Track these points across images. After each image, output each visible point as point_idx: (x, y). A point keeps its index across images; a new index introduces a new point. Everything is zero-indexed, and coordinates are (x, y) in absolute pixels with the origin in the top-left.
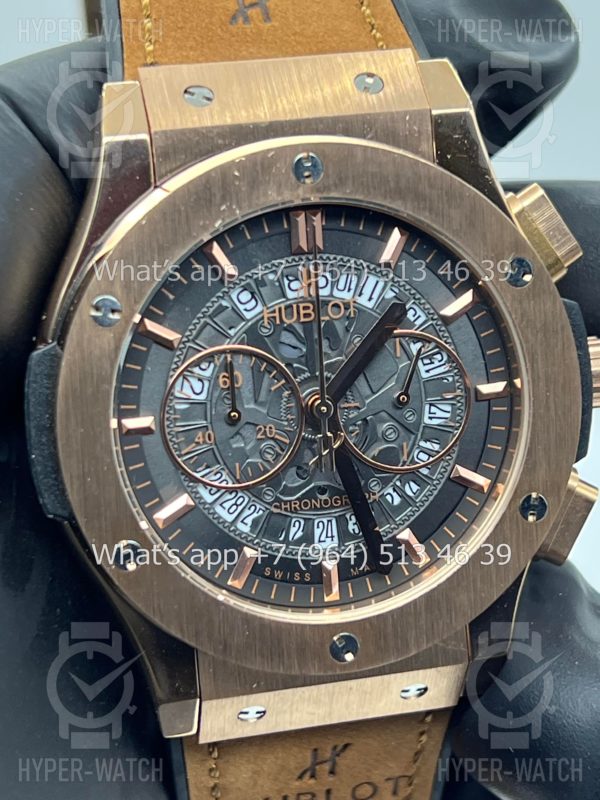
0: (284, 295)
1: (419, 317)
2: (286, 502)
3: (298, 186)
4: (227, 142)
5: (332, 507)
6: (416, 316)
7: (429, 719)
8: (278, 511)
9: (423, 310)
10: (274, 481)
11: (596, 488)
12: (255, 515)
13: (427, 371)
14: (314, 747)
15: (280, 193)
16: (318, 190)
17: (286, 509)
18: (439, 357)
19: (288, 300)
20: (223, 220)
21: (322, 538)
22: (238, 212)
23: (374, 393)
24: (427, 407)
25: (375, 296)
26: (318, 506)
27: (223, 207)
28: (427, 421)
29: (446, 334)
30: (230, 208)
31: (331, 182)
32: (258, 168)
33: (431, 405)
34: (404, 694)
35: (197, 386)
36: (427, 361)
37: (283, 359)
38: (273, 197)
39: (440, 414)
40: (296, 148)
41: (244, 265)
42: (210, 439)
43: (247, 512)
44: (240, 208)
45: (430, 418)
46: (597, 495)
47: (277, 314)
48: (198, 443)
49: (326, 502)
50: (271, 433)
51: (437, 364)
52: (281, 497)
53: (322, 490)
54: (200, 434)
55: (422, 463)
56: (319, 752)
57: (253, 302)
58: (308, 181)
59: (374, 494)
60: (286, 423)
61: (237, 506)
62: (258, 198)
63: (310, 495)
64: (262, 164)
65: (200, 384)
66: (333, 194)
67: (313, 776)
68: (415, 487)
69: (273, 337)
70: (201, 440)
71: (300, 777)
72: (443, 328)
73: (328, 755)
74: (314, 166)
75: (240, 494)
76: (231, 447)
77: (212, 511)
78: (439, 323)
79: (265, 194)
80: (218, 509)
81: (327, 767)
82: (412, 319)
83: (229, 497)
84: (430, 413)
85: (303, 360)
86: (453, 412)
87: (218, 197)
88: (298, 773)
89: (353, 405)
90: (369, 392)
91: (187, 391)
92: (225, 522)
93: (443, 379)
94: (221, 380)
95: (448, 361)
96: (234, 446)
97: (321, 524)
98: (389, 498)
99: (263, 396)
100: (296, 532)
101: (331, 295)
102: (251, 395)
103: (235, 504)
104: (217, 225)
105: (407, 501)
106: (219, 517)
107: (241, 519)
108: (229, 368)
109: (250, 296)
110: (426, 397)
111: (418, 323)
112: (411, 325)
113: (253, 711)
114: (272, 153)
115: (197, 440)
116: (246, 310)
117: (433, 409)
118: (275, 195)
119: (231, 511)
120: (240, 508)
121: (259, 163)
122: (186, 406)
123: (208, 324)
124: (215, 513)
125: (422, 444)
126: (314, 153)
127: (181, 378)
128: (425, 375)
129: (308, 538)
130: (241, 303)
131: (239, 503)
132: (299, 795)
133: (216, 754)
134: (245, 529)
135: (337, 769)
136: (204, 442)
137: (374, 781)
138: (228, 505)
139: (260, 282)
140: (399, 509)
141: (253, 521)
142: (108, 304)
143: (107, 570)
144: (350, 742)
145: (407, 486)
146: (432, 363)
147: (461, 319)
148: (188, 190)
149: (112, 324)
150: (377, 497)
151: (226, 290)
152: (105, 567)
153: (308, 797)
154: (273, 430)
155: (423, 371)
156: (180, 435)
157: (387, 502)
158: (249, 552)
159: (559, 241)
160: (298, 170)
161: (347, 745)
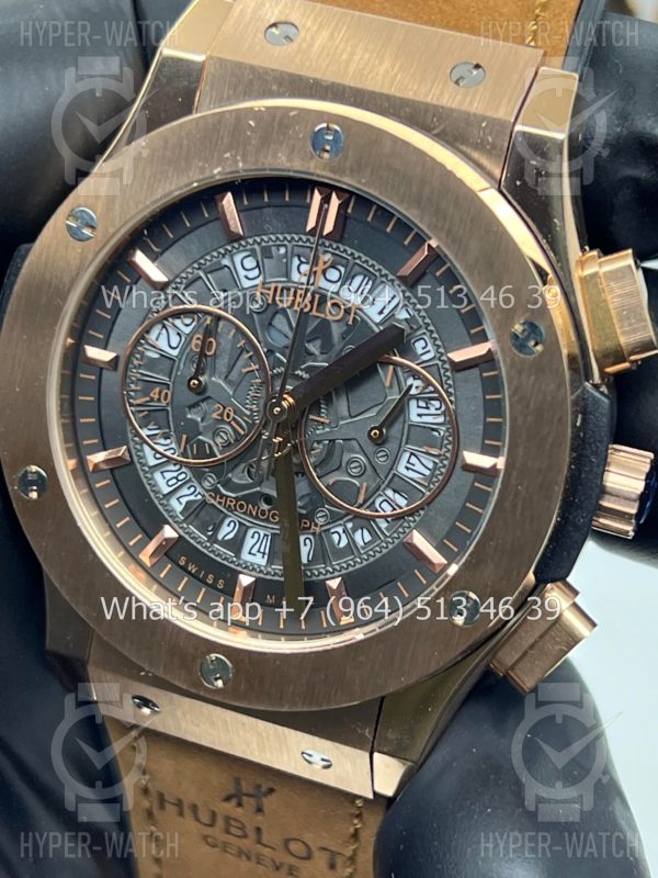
0: (287, 274)
1: (429, 351)
2: (222, 496)
3: (312, 158)
5: (267, 520)
6: (424, 348)
8: (212, 501)
9: (434, 345)
10: (218, 468)
12: (192, 498)
13: (420, 415)
15: (290, 159)
16: (332, 171)
17: (220, 503)
18: (437, 404)
19: (290, 281)
20: (223, 168)
21: (254, 551)
22: (241, 164)
23: (351, 417)
24: (407, 455)
25: (386, 312)
26: (254, 513)
27: (228, 155)
28: (401, 469)
29: (450, 382)
30: (234, 157)
31: (348, 165)
32: (278, 124)
33: (412, 454)
34: (307, 757)
35: (175, 340)
36: (422, 404)
37: (266, 344)
38: (283, 162)
39: (419, 467)
40: (321, 115)
41: (254, 228)
42: (166, 399)
43: (185, 491)
44: (244, 161)
45: (407, 468)
47: (271, 292)
48: (152, 400)
49: (263, 513)
50: (228, 417)
51: (432, 411)
52: (222, 489)
53: (268, 499)
54: (157, 390)
55: (382, 513)
56: (242, 783)
57: (256, 272)
58: (326, 155)
59: (316, 525)
60: (248, 413)
61: (178, 480)
62: (266, 157)
63: (251, 499)
64: (280, 124)
65: (178, 338)
66: (346, 179)
68: (368, 537)
69: (264, 316)
70: (156, 397)
71: (228, 799)
72: (448, 374)
73: (252, 789)
74: (336, 141)
75: (184, 470)
76: (185, 417)
77: (149, 476)
78: (447, 366)
79: (275, 155)
80: (158, 476)
81: (253, 802)
82: (420, 351)
83: (172, 468)
84: (408, 462)
85: (288, 351)
86: (433, 471)
87: (226, 140)
89: (322, 420)
90: (346, 414)
91: (162, 344)
92: (159, 492)
93: (433, 430)
94: (194, 341)
95: (444, 414)
96: (189, 416)
97: (256, 535)
98: (336, 537)
99: (234, 375)
100: (227, 531)
101: (337, 293)
102: (224, 370)
103: (176, 478)
104: (216, 172)
105: (351, 548)
106: (156, 485)
107: (178, 495)
108: (209, 332)
109: (255, 264)
110: (407, 443)
111: (425, 358)
112: (414, 357)
114: (294, 113)
115: (152, 395)
116: (246, 277)
117: (413, 460)
118: (284, 159)
119: (170, 483)
120: (180, 483)
121: (277, 119)
122: (157, 356)
123: (200, 278)
124: (152, 479)
125: (390, 493)
126: (338, 125)
127: (160, 326)
128: (414, 418)
129: (236, 545)
130: (244, 268)
131: (180, 477)
134: (178, 508)
135: (265, 810)
136: (159, 400)
137: (309, 843)
138: (169, 476)
139: (266, 252)
140: (340, 553)
141: (187, 503)
142: (86, 217)
143: (10, 489)
144: (275, 787)
145: (360, 531)
146: (427, 408)
147: (472, 371)
148: (197, 124)
149: (83, 239)
150: (318, 530)
151: (229, 248)
152: (8, 485)
153: (239, 825)
154: (232, 414)
155: (414, 412)
156: (140, 383)
157: (331, 541)
158: (169, 532)
159: (630, 325)
160: (317, 141)
161: (271, 791)
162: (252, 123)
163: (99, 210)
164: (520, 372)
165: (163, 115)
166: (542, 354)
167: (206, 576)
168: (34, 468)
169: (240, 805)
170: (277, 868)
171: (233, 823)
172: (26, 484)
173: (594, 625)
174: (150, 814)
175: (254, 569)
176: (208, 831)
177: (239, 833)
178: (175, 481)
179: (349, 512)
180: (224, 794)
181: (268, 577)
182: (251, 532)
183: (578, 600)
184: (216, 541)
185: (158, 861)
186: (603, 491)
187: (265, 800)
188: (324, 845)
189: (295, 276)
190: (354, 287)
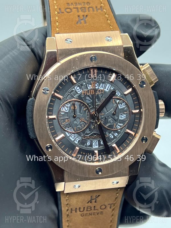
0: (87, 88)
2: (86, 137)
3: (91, 63)
4: (75, 52)
6: (118, 94)
7: (119, 190)
8: (84, 139)
9: (120, 92)
10: (84, 131)
11: (160, 136)
12: (79, 139)
13: (121, 107)
14: (91, 195)
16: (96, 64)
17: (86, 138)
18: (123, 103)
19: (88, 89)
20: (74, 70)
21: (95, 145)
23: (108, 112)
24: (120, 115)
25: (109, 89)
26: (94, 138)
28: (120, 118)
29: (125, 98)
30: (75, 67)
31: (99, 62)
32: (82, 58)
33: (121, 115)
34: (113, 183)
35: (66, 109)
36: (120, 104)
37: (86, 103)
38: (85, 65)
39: (123, 117)
40: (91, 54)
43: (77, 139)
44: (77, 68)
45: (121, 118)
46: (160, 137)
47: (85, 92)
48: (66, 122)
49: (96, 137)
51: (123, 105)
52: (85, 135)
53: (95, 134)
55: (119, 129)
56: (93, 197)
57: (80, 89)
58: (93, 62)
60: (87, 118)
63: (92, 135)
64: (83, 58)
65: (67, 108)
66: (99, 65)
67: (91, 203)
68: (117, 134)
69: (85, 98)
70: (67, 121)
71: (88, 203)
73: (94, 197)
74: (95, 58)
75: (76, 134)
76: (74, 123)
78: (124, 95)
79: (83, 64)
81: (94, 201)
82: (117, 94)
83: (73, 135)
85: (91, 103)
86: (126, 117)
87: (72, 64)
88: (87, 202)
89: (103, 114)
90: (106, 111)
91: (64, 110)
92: (72, 141)
93: (124, 109)
94: (72, 107)
95: (125, 105)
96: (75, 123)
97: (94, 142)
98: (111, 136)
99: (81, 112)
100: (88, 144)
101: (98, 88)
102: (79, 111)
104: (72, 71)
105: (115, 137)
106: (71, 140)
107: (76, 140)
108: (74, 105)
109: (79, 88)
110: (120, 113)
111: (119, 95)
112: (117, 96)
113: (77, 186)
114: (85, 55)
115: (66, 121)
116: (78, 91)
117: (122, 116)
118: (86, 65)
120: (75, 138)
121: (82, 57)
122: (64, 113)
123: (69, 94)
124: (70, 139)
125: (119, 124)
126: (95, 55)
127: (63, 107)
128: (120, 108)
129: (91, 145)
132: (88, 207)
133: (68, 196)
134: (77, 143)
135: (97, 201)
136: (68, 122)
138: (72, 137)
139: (82, 85)
140: (113, 139)
141: (79, 141)
142: (46, 89)
143: (44, 151)
144: (100, 194)
145: (115, 134)
146: (122, 105)
147: (129, 95)
148: (66, 63)
149: (47, 94)
150: (108, 136)
151: (74, 86)
152: (44, 150)
153: (90, 208)
154: (84, 120)
156: (62, 120)
158: (77, 148)
159: (153, 77)
160: (91, 59)
162: (77, 59)
163: (49, 87)
164: (143, 91)
165: (51, 64)
166: (146, 87)
167: (87, 154)
174: (68, 215)
175: (96, 149)
177: (90, 210)
178: (74, 137)
179: (112, 130)
181: (100, 149)
184: (87, 146)
185: (68, 226)
186: (159, 109)
187: (97, 199)
188: (109, 203)
189: (89, 88)
190: (101, 86)
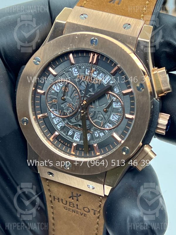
0: (85, 73)
1: (117, 91)
2: (69, 125)
3: (91, 46)
4: (83, 30)
5: (80, 130)
8: (67, 126)
9: (119, 89)
10: (68, 118)
12: (62, 125)
13: (115, 106)
15: (85, 46)
16: (95, 48)
17: (69, 126)
18: (119, 103)
19: (85, 74)
20: (70, 48)
21: (77, 138)
23: (99, 106)
24: (112, 115)
26: (77, 129)
27: (71, 45)
28: (111, 118)
29: (122, 98)
31: (99, 47)
33: (114, 115)
37: (79, 89)
38: (84, 46)
39: (115, 118)
40: (93, 36)
41: (77, 62)
42: (56, 102)
43: (60, 123)
44: (75, 46)
45: (112, 118)
48: (53, 102)
49: (79, 129)
50: (71, 106)
51: (118, 105)
52: (69, 123)
53: (80, 126)
54: (54, 100)
55: (106, 129)
57: (77, 72)
58: (94, 45)
59: (91, 131)
60: (75, 105)
62: (80, 45)
63: (75, 125)
64: (83, 37)
65: (59, 88)
66: (98, 50)
68: (103, 134)
69: (79, 82)
70: (54, 101)
71: (70, 198)
72: (122, 96)
73: (76, 195)
74: (96, 42)
75: (60, 118)
77: (52, 120)
78: (122, 94)
79: (82, 45)
80: (54, 120)
81: (76, 198)
82: (115, 91)
83: (57, 118)
84: (113, 117)
85: (85, 91)
86: (118, 119)
87: (71, 41)
89: (92, 107)
91: (55, 89)
92: (54, 124)
93: (119, 109)
94: (63, 88)
95: (121, 105)
96: (62, 106)
97: (77, 134)
98: (96, 134)
99: (72, 96)
100: (70, 133)
102: (70, 95)
103: (58, 120)
104: (68, 49)
105: (99, 137)
106: (54, 122)
108: (66, 86)
109: (77, 70)
110: (112, 112)
114: (86, 35)
116: (75, 73)
117: (114, 116)
119: (57, 122)
122: (54, 92)
123: (64, 73)
125: (108, 124)
126: (97, 38)
127: (55, 85)
129: (72, 136)
130: (75, 71)
131: (59, 120)
133: (48, 181)
134: (59, 127)
135: (79, 200)
136: (55, 102)
137: (89, 208)
138: (57, 120)
139: (80, 68)
140: (97, 138)
141: (61, 126)
142: (38, 59)
144: (81, 194)
145: (101, 133)
146: (117, 104)
147: (127, 95)
148: (64, 38)
149: (37, 64)
151: (71, 66)
153: (72, 204)
154: (71, 105)
155: (114, 105)
156: (50, 98)
157: (94, 135)
158: (57, 133)
159: (165, 85)
160: (92, 41)
161: (80, 195)
162: (77, 37)
163: (41, 58)
164: (139, 95)
165: (56, 35)
166: (144, 91)
167: (65, 143)
168: (25, 118)
169: (73, 199)
170: (81, 215)
171: (71, 203)
172: (23, 122)
173: (156, 155)
174: (51, 202)
175: (76, 142)
176: (65, 206)
177: (73, 206)
179: (99, 128)
180: (69, 196)
181: (80, 144)
182: (76, 133)
183: (152, 149)
184: (68, 135)
185: (53, 213)
186: (158, 124)
187: (79, 198)
188: (93, 208)
189: (87, 73)
190: (100, 76)
